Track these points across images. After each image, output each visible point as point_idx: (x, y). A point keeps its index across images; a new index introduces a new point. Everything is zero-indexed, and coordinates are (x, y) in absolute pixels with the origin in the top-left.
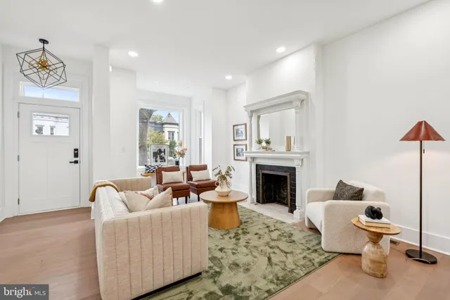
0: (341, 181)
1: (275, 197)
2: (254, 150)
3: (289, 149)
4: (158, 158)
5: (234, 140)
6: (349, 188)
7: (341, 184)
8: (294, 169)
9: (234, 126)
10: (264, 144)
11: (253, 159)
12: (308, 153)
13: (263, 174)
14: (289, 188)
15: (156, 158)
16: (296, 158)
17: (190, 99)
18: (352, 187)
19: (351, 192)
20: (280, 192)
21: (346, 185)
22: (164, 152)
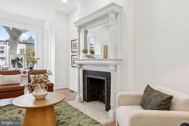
0: (148, 86)
1: (98, 97)
2: (81, 58)
3: (106, 56)
4: (16, 64)
5: (72, 52)
6: (156, 94)
7: (149, 90)
8: (109, 73)
9: (72, 41)
10: (89, 53)
11: (81, 65)
12: (121, 60)
13: (88, 78)
14: (106, 90)
15: (15, 64)
16: (111, 64)
17: (43, 22)
18: (160, 94)
19: (159, 99)
20: (101, 93)
21: (153, 91)
22: (22, 60)
